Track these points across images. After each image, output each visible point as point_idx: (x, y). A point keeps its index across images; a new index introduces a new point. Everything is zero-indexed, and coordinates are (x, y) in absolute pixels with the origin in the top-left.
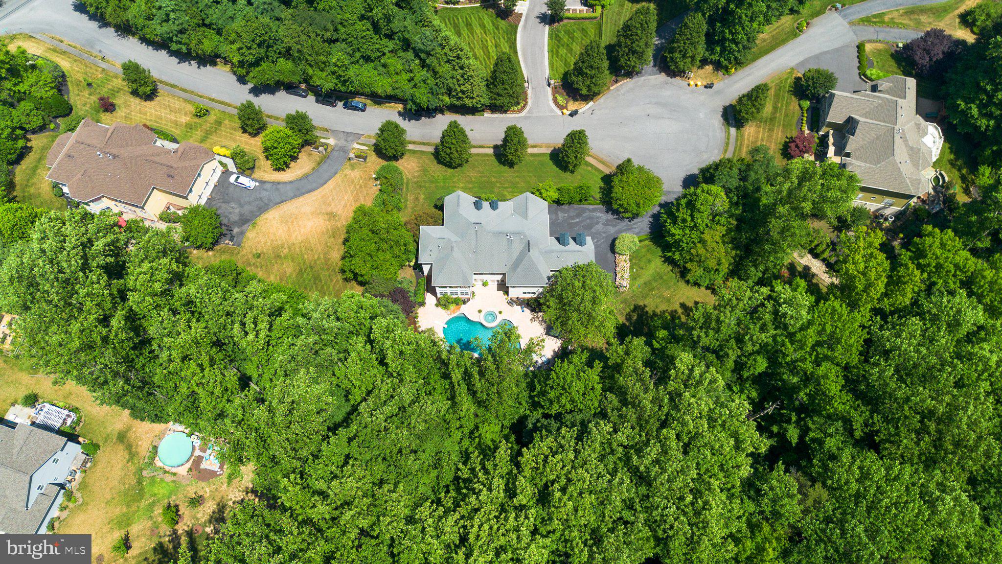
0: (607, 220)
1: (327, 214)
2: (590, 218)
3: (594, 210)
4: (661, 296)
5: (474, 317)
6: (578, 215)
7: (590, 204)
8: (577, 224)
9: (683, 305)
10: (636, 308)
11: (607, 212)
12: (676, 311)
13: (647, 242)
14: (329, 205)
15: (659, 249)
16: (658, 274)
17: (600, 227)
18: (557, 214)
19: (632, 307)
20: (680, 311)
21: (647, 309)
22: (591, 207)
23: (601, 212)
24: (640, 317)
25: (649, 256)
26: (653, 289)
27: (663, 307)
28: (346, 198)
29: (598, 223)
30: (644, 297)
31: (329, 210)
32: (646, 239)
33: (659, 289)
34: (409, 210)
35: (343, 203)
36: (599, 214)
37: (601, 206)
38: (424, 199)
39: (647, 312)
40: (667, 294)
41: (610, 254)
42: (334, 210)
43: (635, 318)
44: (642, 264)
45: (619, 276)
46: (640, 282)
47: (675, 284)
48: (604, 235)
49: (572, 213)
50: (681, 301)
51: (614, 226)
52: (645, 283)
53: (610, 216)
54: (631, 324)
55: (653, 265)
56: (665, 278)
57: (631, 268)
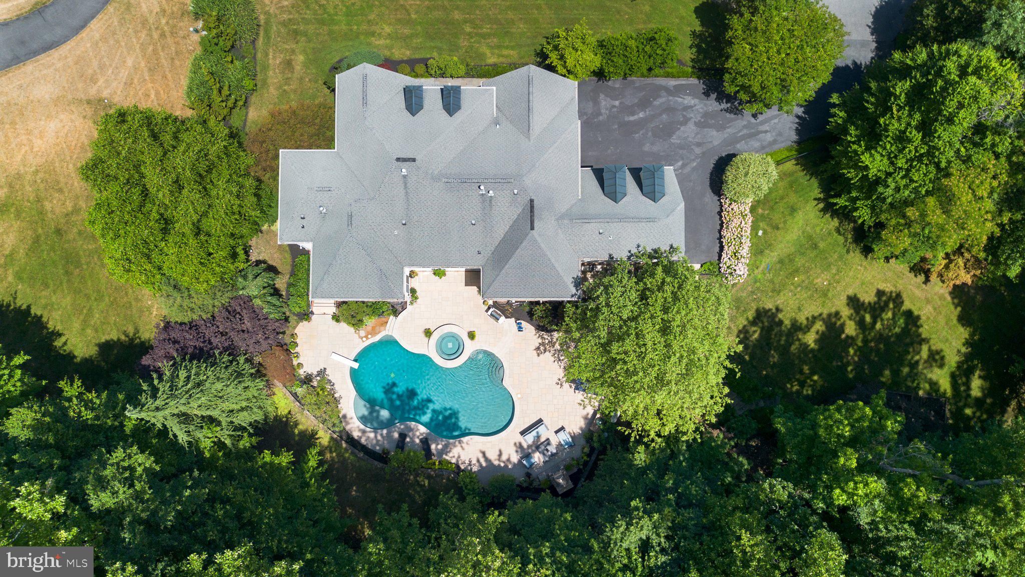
0: (706, 115)
1: (89, 102)
2: (670, 110)
3: (678, 90)
4: (809, 287)
5: (415, 344)
6: (644, 104)
7: (668, 75)
8: (641, 124)
9: (853, 301)
10: (761, 315)
11: (707, 94)
12: (837, 314)
13: (790, 166)
14: (93, 80)
15: (815, 183)
16: (810, 238)
17: (689, 131)
18: (596, 102)
19: (751, 314)
20: (846, 312)
21: (780, 316)
22: (672, 83)
23: (694, 96)
24: (766, 333)
25: (793, 198)
26: (796, 271)
27: (812, 309)
28: (130, 62)
29: (686, 121)
30: (777, 291)
31: (93, 91)
32: (788, 159)
33: (807, 271)
34: (272, 89)
35: (124, 74)
36: (689, 100)
37: (694, 81)
38: (305, 65)
39: (781, 322)
40: (822, 280)
41: (710, 198)
42: (105, 94)
43: (756, 336)
44: (776, 217)
45: (728, 251)
46: (771, 258)
47: (841, 257)
48: (698, 151)
49: (631, 99)
50: (851, 292)
51: (721, 128)
52: (781, 262)
53: (712, 105)
54: (746, 348)
55: (800, 217)
56: (822, 245)
57: (754, 228)
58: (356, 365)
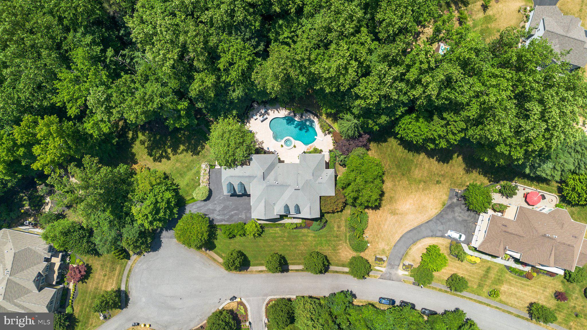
0: (213, 213)
1: (397, 214)
2: (224, 215)
3: (221, 221)
4: (181, 162)
5: (298, 143)
6: (232, 216)
7: (225, 225)
8: (233, 210)
9: (169, 159)
10: (198, 154)
11: (213, 220)
12: (174, 155)
13: (188, 198)
14: (396, 220)
15: (181, 194)
16: (182, 177)
17: (218, 208)
18: (246, 216)
19: (200, 154)
20: (171, 155)
21: (191, 154)
22: (223, 223)
23: (216, 219)
24: (196, 149)
25: (187, 189)
26: (186, 167)
27: (181, 156)
28: (386, 226)
29: (219, 211)
30: (192, 161)
31: (396, 217)
32: (189, 200)
33: (183, 167)
34: (344, 219)
35: (387, 223)
36: (218, 217)
37: (217, 224)
38: (334, 227)
39: (191, 152)
40: (178, 165)
41: (212, 189)
42: (393, 217)
43: (199, 148)
44: (192, 183)
45: (207, 171)
46: (194, 171)
47: (172, 172)
48: (216, 202)
49: (236, 218)
50: (169, 161)
51: (209, 209)
52: (191, 170)
53: (211, 216)
54: (202, 144)
55: (185, 183)
56: (179, 175)
57: (199, 179)
58: (316, 137)
